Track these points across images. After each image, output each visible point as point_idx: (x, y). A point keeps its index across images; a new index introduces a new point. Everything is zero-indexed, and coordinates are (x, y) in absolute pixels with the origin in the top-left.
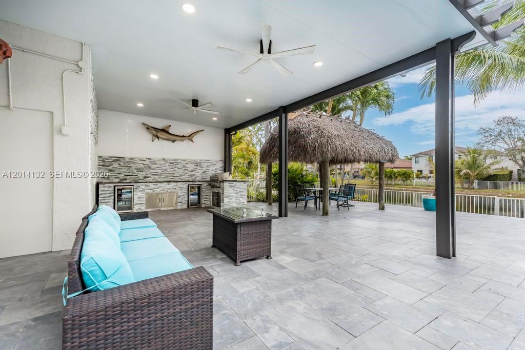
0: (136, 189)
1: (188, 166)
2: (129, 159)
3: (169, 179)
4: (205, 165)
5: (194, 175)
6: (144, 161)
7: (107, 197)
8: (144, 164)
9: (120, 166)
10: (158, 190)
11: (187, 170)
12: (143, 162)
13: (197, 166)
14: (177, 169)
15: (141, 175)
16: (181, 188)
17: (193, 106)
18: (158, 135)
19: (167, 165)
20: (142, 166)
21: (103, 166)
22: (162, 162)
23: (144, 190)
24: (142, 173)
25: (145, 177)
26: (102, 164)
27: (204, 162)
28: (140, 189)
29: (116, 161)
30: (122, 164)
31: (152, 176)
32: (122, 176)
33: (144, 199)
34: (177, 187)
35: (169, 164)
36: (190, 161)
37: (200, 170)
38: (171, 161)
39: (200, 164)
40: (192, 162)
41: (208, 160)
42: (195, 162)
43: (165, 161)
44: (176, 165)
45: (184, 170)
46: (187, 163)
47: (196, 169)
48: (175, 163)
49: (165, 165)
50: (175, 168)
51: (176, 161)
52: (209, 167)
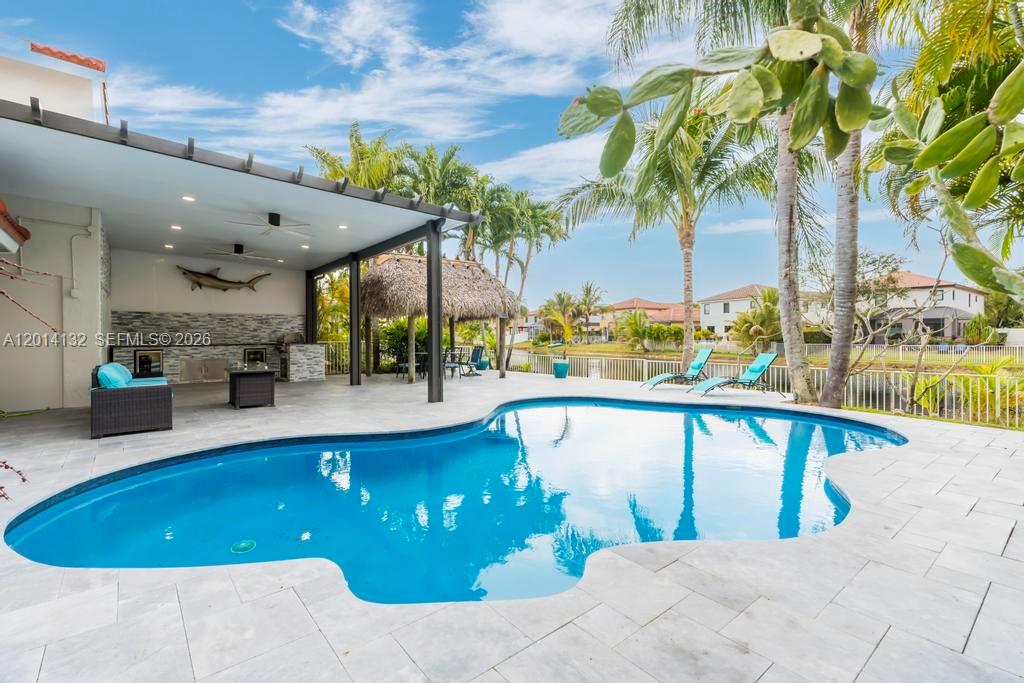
0: (167, 354)
1: (247, 323)
2: (158, 315)
3: (218, 341)
4: (274, 322)
5: (257, 336)
6: (180, 317)
8: (179, 322)
9: (144, 325)
10: (199, 356)
11: (247, 329)
12: (178, 319)
13: (262, 323)
14: (230, 328)
16: (234, 354)
17: (236, 252)
18: (200, 281)
19: (215, 322)
20: (176, 324)
21: (119, 324)
22: (208, 318)
23: (177, 356)
26: (118, 321)
27: (273, 318)
28: (172, 355)
29: (137, 317)
30: (146, 321)
33: (179, 368)
34: (227, 352)
35: (218, 321)
36: (251, 316)
37: (266, 328)
38: (221, 317)
39: (267, 321)
40: (254, 318)
41: (279, 316)
42: (259, 318)
43: (211, 317)
44: (229, 322)
45: (242, 328)
46: (247, 319)
47: (260, 328)
48: (227, 320)
49: (212, 323)
50: (228, 326)
51: (229, 317)
52: (281, 325)
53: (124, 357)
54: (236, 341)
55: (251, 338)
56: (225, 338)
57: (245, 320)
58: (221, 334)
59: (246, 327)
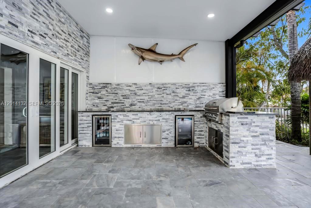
0: (114, 119)
1: (178, 91)
2: (116, 85)
3: (157, 107)
4: (199, 89)
5: (185, 102)
6: (130, 86)
7: (86, 128)
8: (130, 90)
9: (107, 93)
10: (138, 121)
11: (177, 96)
12: (129, 88)
13: (189, 90)
14: (165, 95)
15: (127, 102)
16: (166, 120)
18: (144, 55)
19: (154, 90)
20: (128, 92)
21: (93, 93)
22: (149, 87)
23: (122, 121)
24: (128, 100)
25: (131, 105)
26: (92, 91)
27: (198, 86)
28: (118, 120)
29: (104, 87)
30: (109, 90)
31: (138, 104)
32: (109, 104)
33: (123, 132)
34: (160, 118)
35: (157, 90)
36: (181, 85)
37: (193, 95)
38: (159, 86)
39: (193, 88)
40: (183, 86)
41: (203, 83)
42: (187, 86)
43: (152, 86)
44: (164, 90)
45: (174, 96)
46: (177, 87)
47: (188, 95)
48: (163, 88)
49: (152, 91)
50: (164, 93)
51: (165, 86)
52: (205, 92)
53: (85, 120)
54: (169, 106)
55: (180, 104)
56: (161, 104)
57: (176, 88)
58: (158, 101)
59: (177, 94)
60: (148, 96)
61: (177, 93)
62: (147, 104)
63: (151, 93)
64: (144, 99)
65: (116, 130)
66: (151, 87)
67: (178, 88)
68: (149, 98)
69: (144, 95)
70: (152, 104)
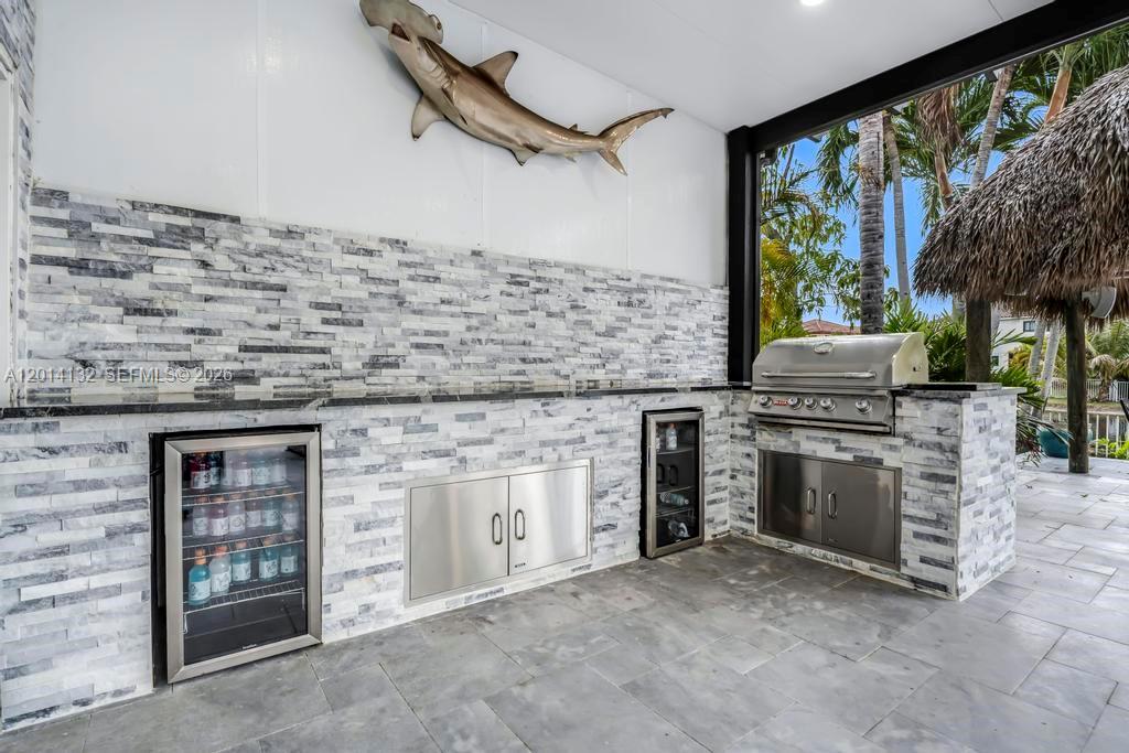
0: (340, 452)
2: (274, 233)
3: (505, 373)
4: (659, 301)
5: (616, 355)
6: (369, 253)
8: (368, 278)
9: (209, 281)
10: (488, 452)
11: (588, 323)
12: (362, 261)
13: (629, 304)
14: (539, 318)
15: (350, 347)
16: (612, 438)
19: (495, 289)
20: (354, 289)
22: (470, 272)
24: (353, 336)
25: (375, 364)
26: (70, 251)
27: (656, 289)
28: (369, 456)
29: (180, 237)
30: (220, 261)
31: (416, 357)
32: (220, 356)
33: (399, 529)
34: (589, 429)
35: (506, 288)
36: (601, 275)
37: (640, 326)
38: (515, 271)
39: (642, 296)
40: (610, 282)
41: (671, 280)
42: (622, 283)
43: (482, 267)
44: (538, 291)
45: (576, 323)
46: (590, 285)
47: (624, 325)
48: (534, 284)
49: (483, 293)
50: (535, 308)
51: (540, 273)
52: (676, 315)
53: (78, 486)
54: (557, 373)
55: (598, 361)
56: (524, 360)
57: (586, 289)
58: (512, 344)
59: (588, 317)
60: (467, 315)
61: (589, 312)
62: (459, 361)
63: (479, 302)
64: (446, 334)
65: (358, 529)
66: (479, 272)
67: (593, 291)
68: (469, 329)
69: (444, 308)
70: (482, 360)
